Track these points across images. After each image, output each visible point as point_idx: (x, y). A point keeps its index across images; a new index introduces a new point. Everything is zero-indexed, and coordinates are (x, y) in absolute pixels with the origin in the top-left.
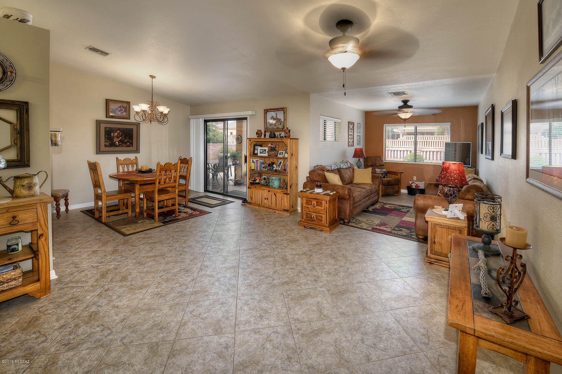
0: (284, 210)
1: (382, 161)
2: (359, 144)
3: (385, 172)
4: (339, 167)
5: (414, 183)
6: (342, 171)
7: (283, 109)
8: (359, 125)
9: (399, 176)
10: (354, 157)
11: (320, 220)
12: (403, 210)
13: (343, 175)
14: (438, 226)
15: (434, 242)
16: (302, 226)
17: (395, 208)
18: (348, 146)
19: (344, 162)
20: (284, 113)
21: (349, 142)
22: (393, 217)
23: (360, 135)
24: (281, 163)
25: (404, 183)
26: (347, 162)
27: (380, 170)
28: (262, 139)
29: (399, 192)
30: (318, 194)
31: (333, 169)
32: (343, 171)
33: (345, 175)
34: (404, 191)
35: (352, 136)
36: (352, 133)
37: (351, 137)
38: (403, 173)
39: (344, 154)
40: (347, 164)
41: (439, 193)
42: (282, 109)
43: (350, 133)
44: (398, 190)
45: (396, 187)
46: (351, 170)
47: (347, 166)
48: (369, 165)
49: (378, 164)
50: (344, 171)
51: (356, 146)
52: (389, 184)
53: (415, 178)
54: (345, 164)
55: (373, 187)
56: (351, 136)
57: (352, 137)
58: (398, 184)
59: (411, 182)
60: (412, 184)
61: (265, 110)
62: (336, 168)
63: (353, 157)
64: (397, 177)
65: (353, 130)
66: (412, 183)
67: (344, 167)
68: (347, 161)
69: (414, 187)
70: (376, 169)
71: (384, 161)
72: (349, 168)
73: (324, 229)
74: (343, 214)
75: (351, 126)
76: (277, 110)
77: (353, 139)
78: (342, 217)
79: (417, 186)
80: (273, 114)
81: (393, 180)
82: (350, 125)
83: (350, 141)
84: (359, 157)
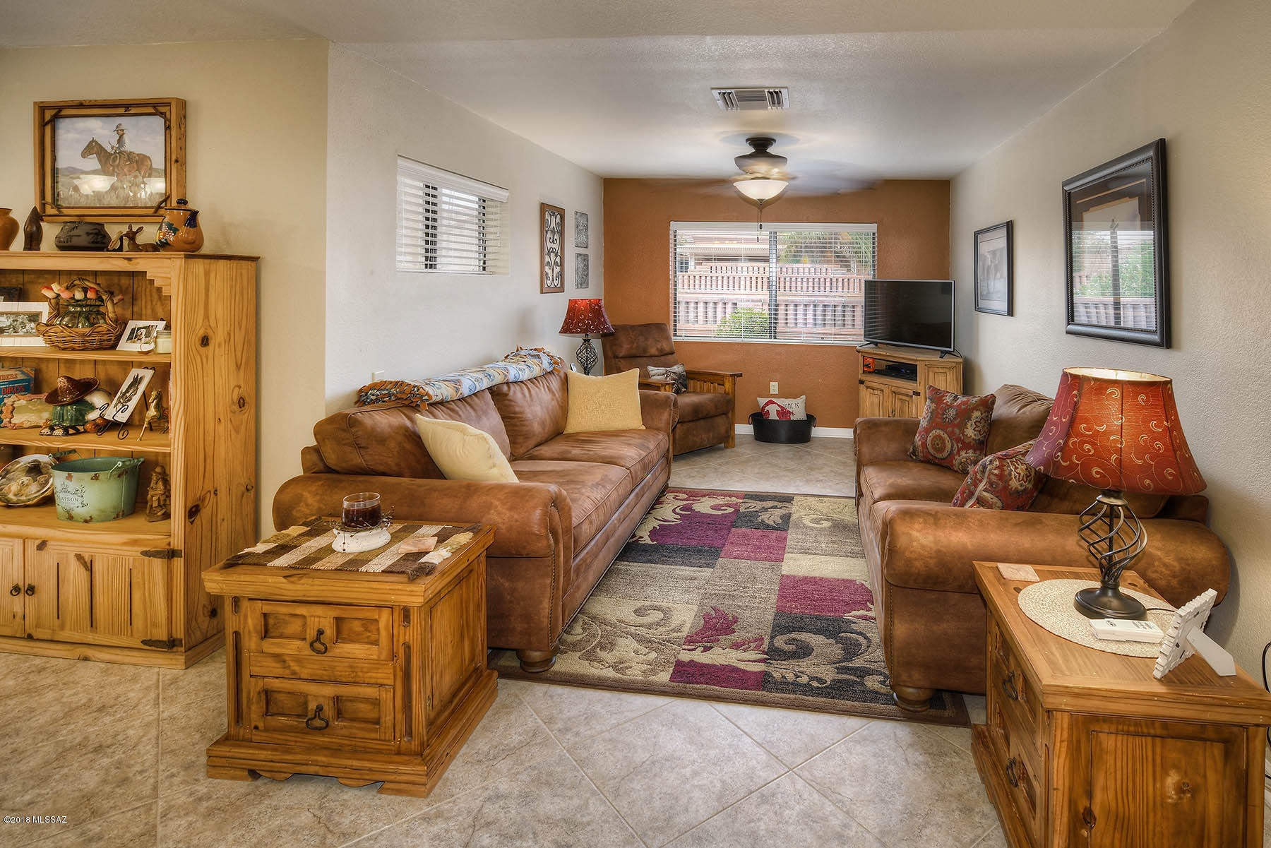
0: (144, 642)
1: (668, 338)
2: (583, 282)
3: (680, 376)
4: (498, 379)
5: (773, 403)
6: (516, 394)
7: (162, 109)
8: (582, 221)
9: (728, 386)
10: (566, 330)
11: (366, 721)
12: (764, 517)
13: (517, 409)
14: (1106, 727)
15: (1089, 813)
16: (238, 773)
17: (737, 511)
18: (542, 293)
19: (523, 353)
20: (168, 128)
21: (543, 275)
22: (743, 564)
23: (585, 255)
24: (137, 381)
25: (743, 407)
26: (536, 354)
27: (662, 370)
28: (15, 255)
29: (728, 437)
30: (354, 565)
31: (466, 393)
32: (519, 395)
33: (527, 410)
34: (744, 429)
35: (556, 256)
36: (556, 246)
37: (551, 257)
38: (741, 375)
39: (524, 324)
40: (536, 361)
41: (985, 490)
42: (154, 107)
43: (550, 245)
44: (727, 432)
45: (720, 421)
46: (555, 383)
47: (537, 371)
48: (621, 355)
49: (653, 351)
50: (523, 394)
51: (573, 292)
52: (697, 415)
53: (774, 387)
54: (530, 361)
55: (652, 447)
56: (552, 255)
57: (558, 259)
58: (725, 414)
59: (762, 401)
60: (767, 408)
61: (42, 108)
62: (486, 384)
63: (560, 332)
64: (721, 389)
65: (562, 234)
66: (767, 404)
67: (525, 376)
68: (539, 350)
69: (773, 416)
70: (650, 368)
71: (674, 339)
72: (547, 374)
73: (392, 778)
74: (519, 626)
75: (553, 222)
76: (122, 111)
77: (562, 265)
78: (515, 641)
79: (783, 412)
80: (101, 130)
81: (711, 401)
82: (547, 216)
83: (550, 275)
84: (585, 331)
